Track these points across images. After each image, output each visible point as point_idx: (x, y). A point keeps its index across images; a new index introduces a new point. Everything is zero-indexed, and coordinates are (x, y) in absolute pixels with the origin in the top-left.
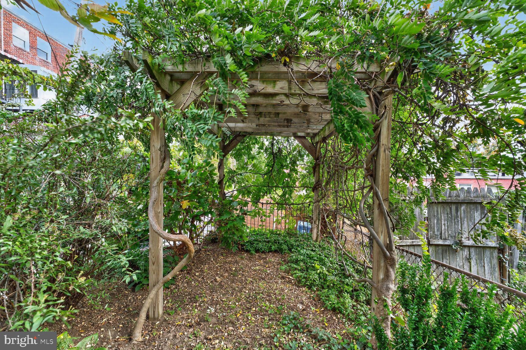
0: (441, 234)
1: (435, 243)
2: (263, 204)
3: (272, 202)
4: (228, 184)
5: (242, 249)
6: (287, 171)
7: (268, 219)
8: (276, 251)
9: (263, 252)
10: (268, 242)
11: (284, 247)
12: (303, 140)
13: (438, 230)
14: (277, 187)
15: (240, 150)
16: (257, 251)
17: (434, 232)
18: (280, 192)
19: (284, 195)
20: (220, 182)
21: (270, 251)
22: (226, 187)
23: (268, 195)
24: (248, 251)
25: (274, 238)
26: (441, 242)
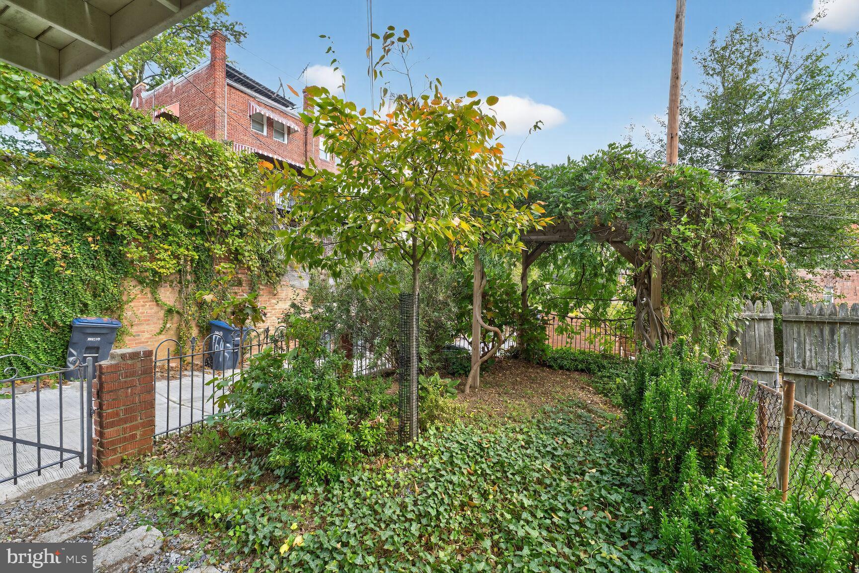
0: (804, 362)
1: (793, 372)
2: (572, 319)
3: (583, 316)
4: (531, 295)
5: (543, 364)
6: (600, 281)
7: (578, 336)
8: (582, 371)
9: (568, 370)
10: (576, 360)
11: (593, 366)
12: (620, 245)
13: (799, 357)
14: (588, 299)
15: (546, 258)
16: (561, 368)
17: (792, 358)
18: (591, 306)
19: (596, 310)
20: (524, 294)
21: (576, 370)
22: (529, 299)
23: (578, 310)
24: (550, 367)
25: (581, 357)
26: (802, 372)
